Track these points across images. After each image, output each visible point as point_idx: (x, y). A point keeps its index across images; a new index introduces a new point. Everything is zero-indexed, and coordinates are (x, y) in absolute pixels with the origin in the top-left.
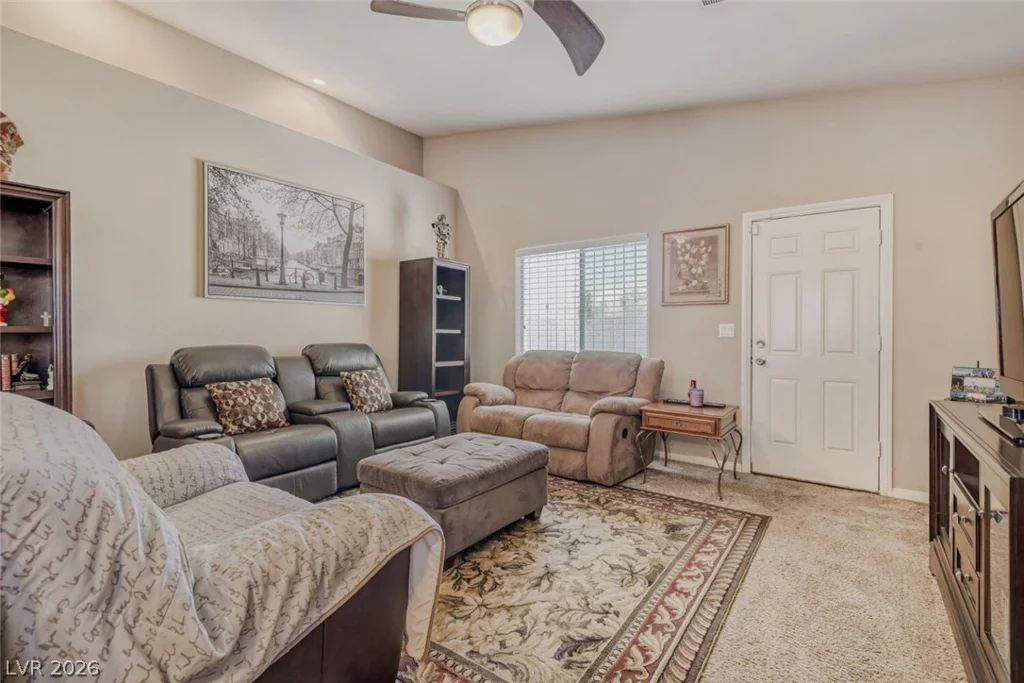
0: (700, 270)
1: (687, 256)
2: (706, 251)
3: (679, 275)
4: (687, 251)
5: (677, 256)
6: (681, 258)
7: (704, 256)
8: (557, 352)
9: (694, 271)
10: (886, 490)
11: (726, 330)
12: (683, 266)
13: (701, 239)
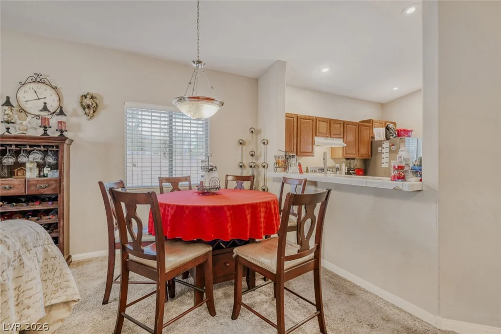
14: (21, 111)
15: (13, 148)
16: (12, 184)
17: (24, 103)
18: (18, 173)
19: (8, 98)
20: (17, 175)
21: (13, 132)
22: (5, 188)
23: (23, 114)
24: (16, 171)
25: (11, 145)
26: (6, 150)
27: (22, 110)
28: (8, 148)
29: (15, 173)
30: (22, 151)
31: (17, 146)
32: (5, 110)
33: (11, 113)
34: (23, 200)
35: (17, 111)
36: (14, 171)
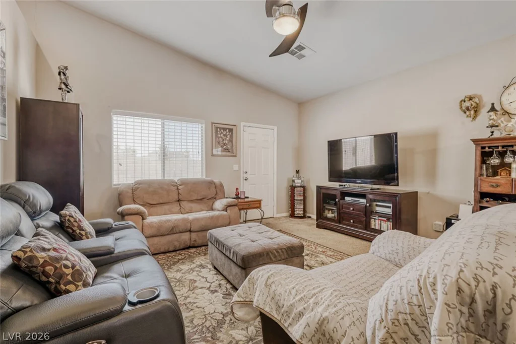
0: (227, 142)
1: (222, 135)
2: (229, 134)
3: (219, 143)
4: (222, 133)
5: (218, 134)
6: (219, 136)
7: (228, 136)
8: (157, 180)
9: (224, 142)
10: (276, 216)
11: (236, 167)
12: (220, 139)
13: (227, 129)
14: (504, 114)
15: (500, 149)
16: (499, 183)
17: (508, 105)
18: (501, 173)
19: (493, 104)
20: (501, 175)
21: (497, 135)
22: (493, 186)
23: (507, 116)
24: (499, 171)
25: (497, 147)
26: (493, 152)
27: (506, 113)
28: (495, 150)
29: (499, 173)
30: (508, 152)
31: (503, 147)
32: (490, 116)
33: (495, 118)
34: (507, 199)
35: (500, 114)
36: (498, 172)
